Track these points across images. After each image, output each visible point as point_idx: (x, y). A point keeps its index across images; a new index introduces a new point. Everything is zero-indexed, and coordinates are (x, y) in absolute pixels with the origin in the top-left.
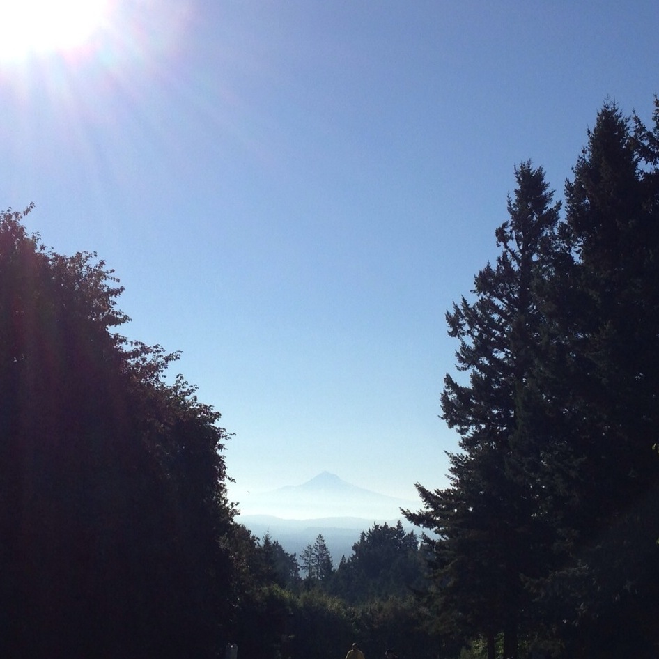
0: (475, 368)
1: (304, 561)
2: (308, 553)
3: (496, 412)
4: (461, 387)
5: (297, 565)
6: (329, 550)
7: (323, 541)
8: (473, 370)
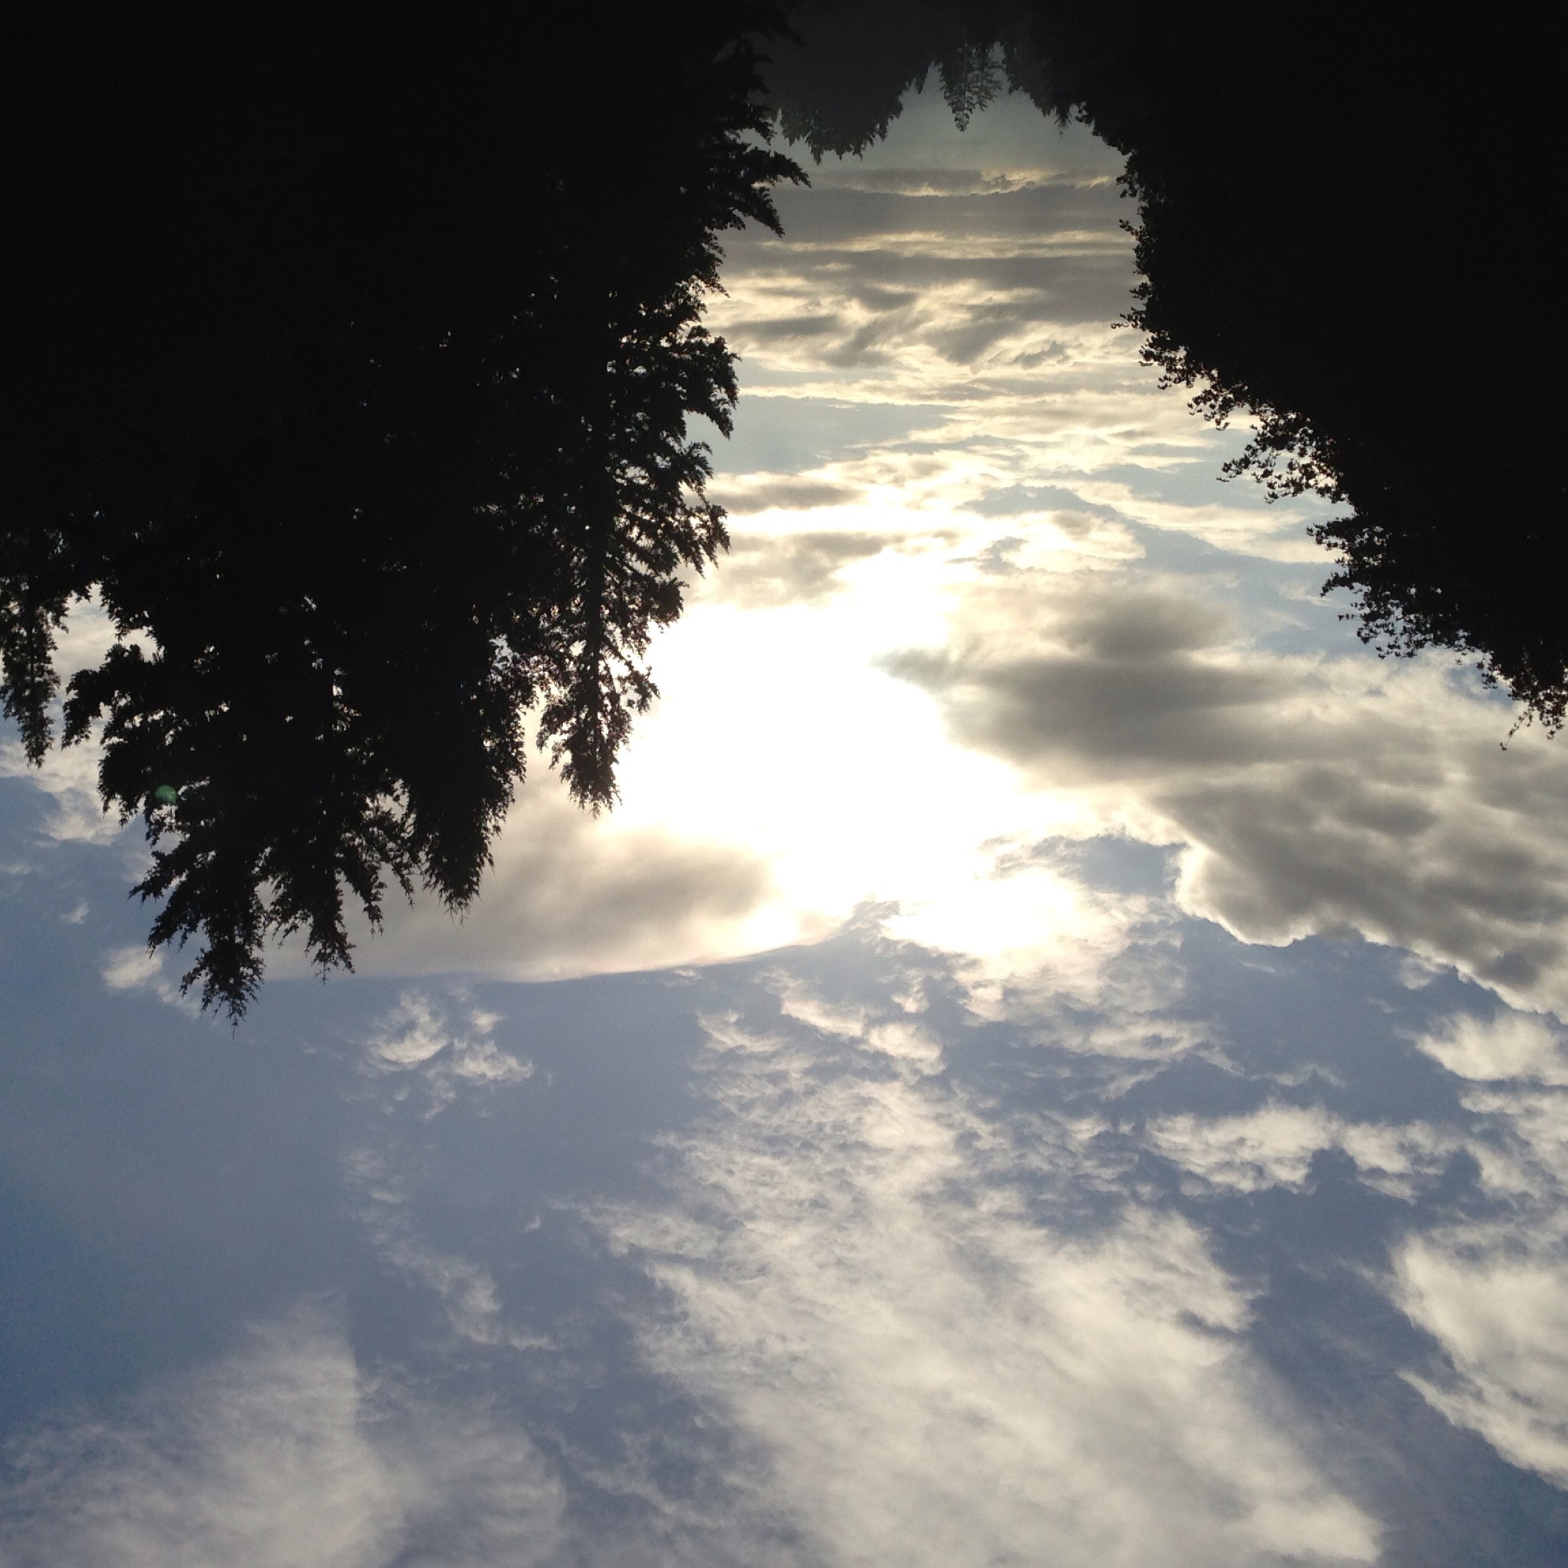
0: (677, 447)
1: (994, 78)
2: (986, 95)
3: (640, 370)
4: (702, 413)
5: (1008, 71)
6: (946, 102)
7: (956, 119)
8: (680, 445)
